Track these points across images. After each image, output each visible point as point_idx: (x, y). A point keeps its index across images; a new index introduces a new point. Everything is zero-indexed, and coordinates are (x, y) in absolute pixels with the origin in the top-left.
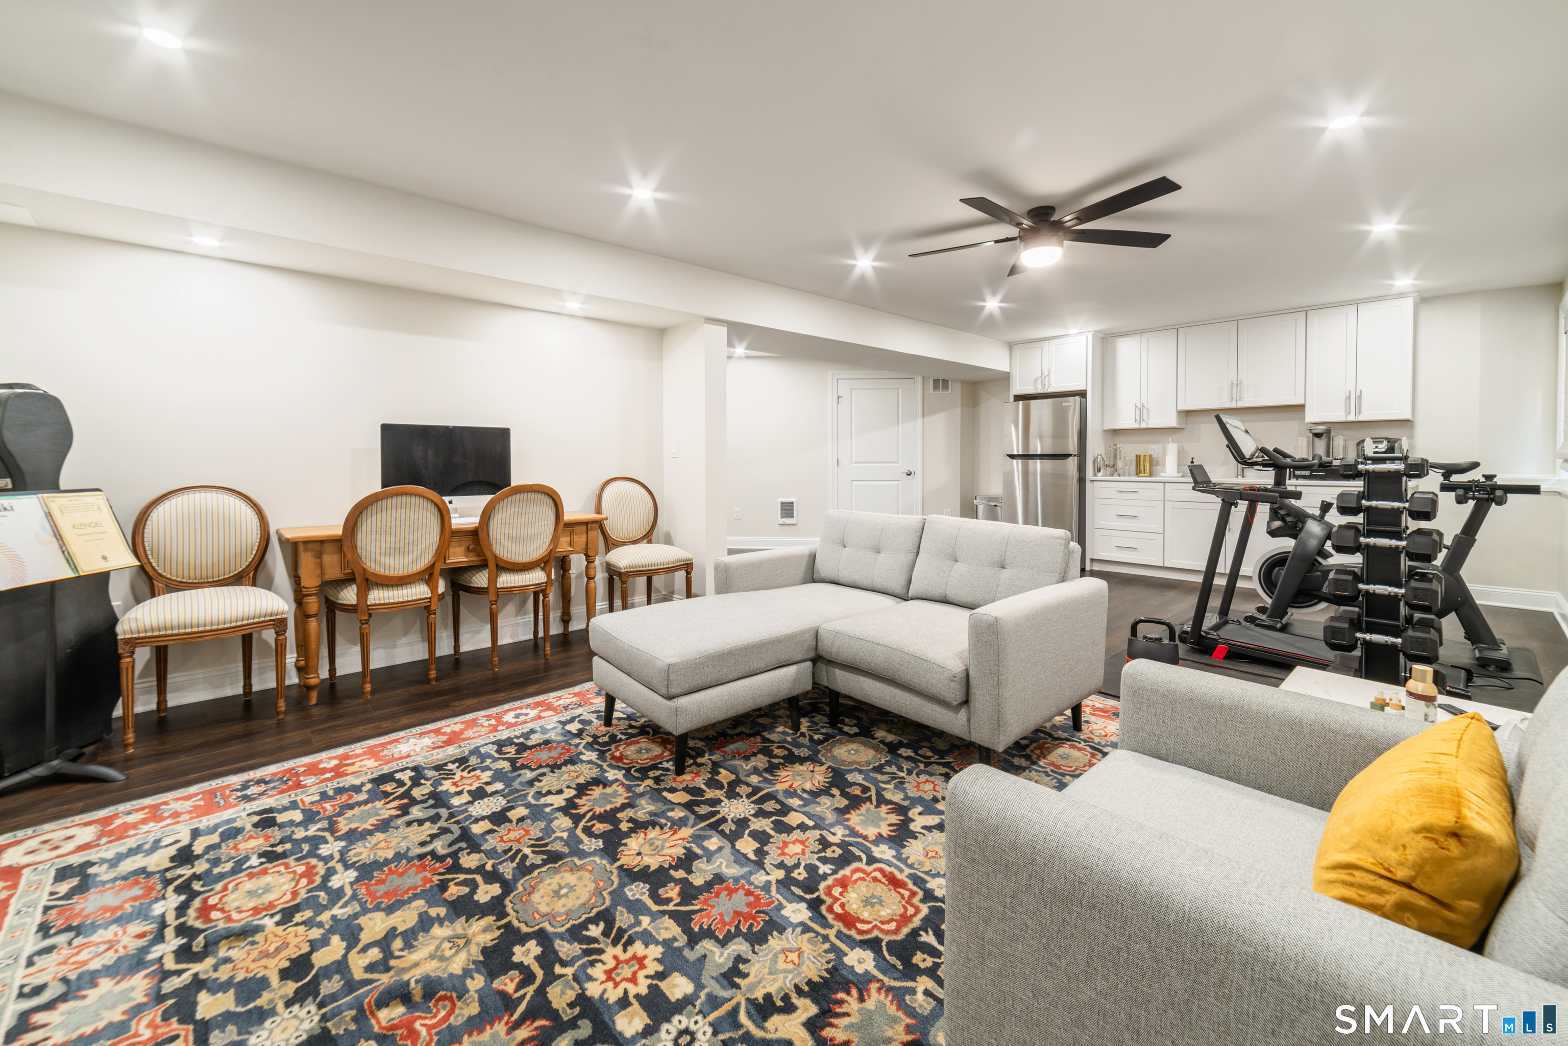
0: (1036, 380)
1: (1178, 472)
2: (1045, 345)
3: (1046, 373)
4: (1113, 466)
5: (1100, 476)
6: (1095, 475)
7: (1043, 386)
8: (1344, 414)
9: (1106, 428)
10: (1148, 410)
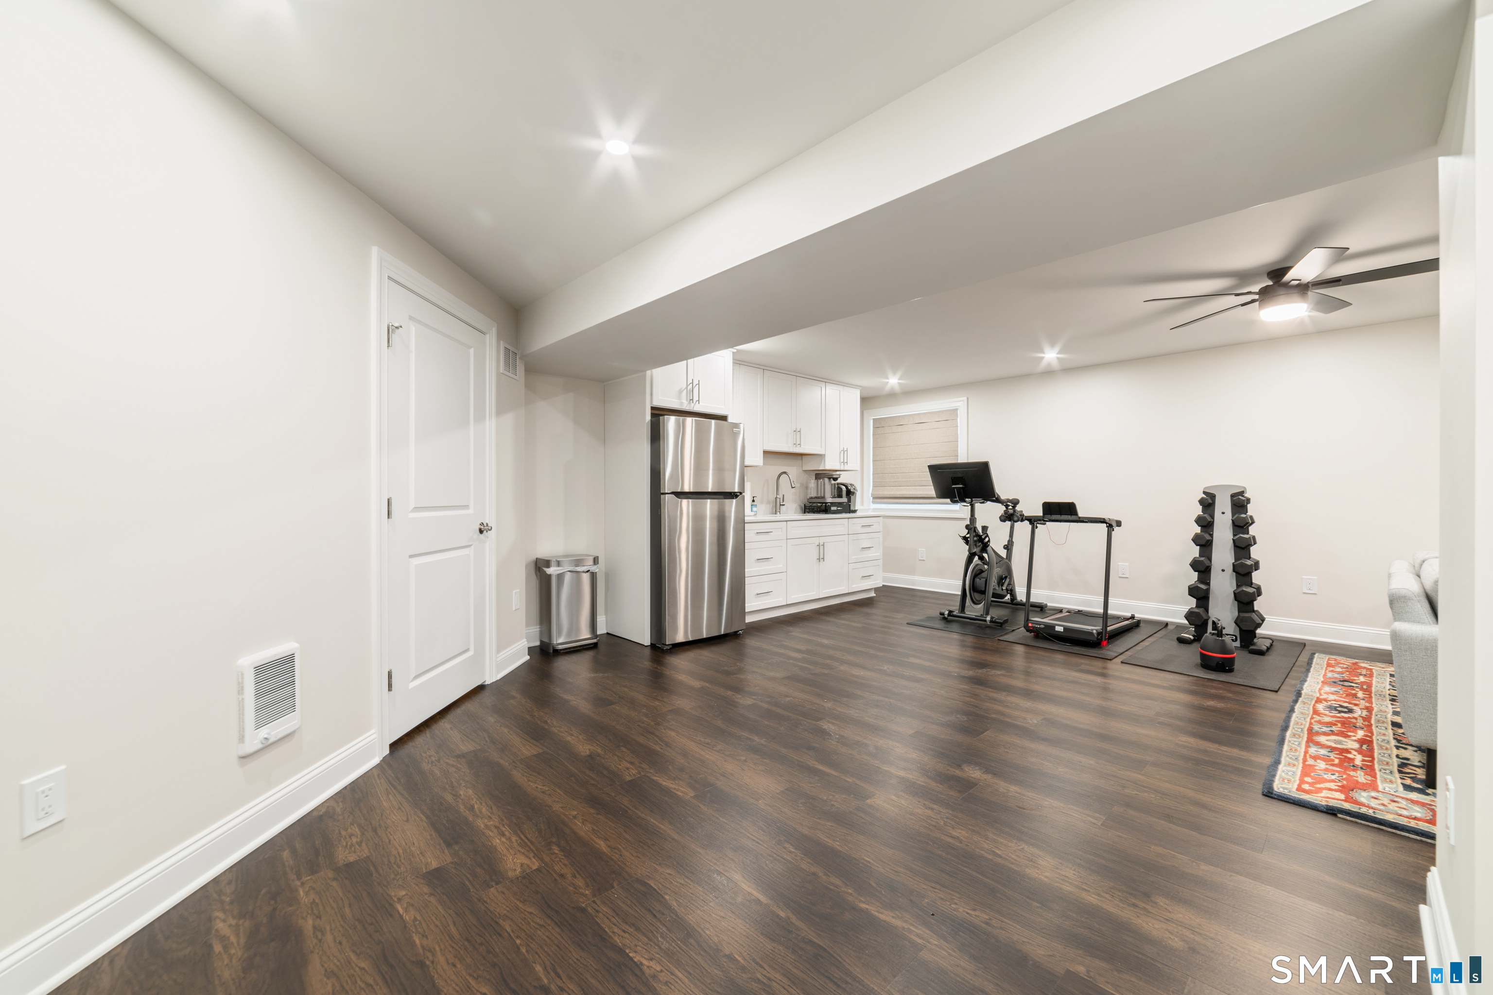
0: (680, 392)
7: (689, 401)
8: (839, 464)
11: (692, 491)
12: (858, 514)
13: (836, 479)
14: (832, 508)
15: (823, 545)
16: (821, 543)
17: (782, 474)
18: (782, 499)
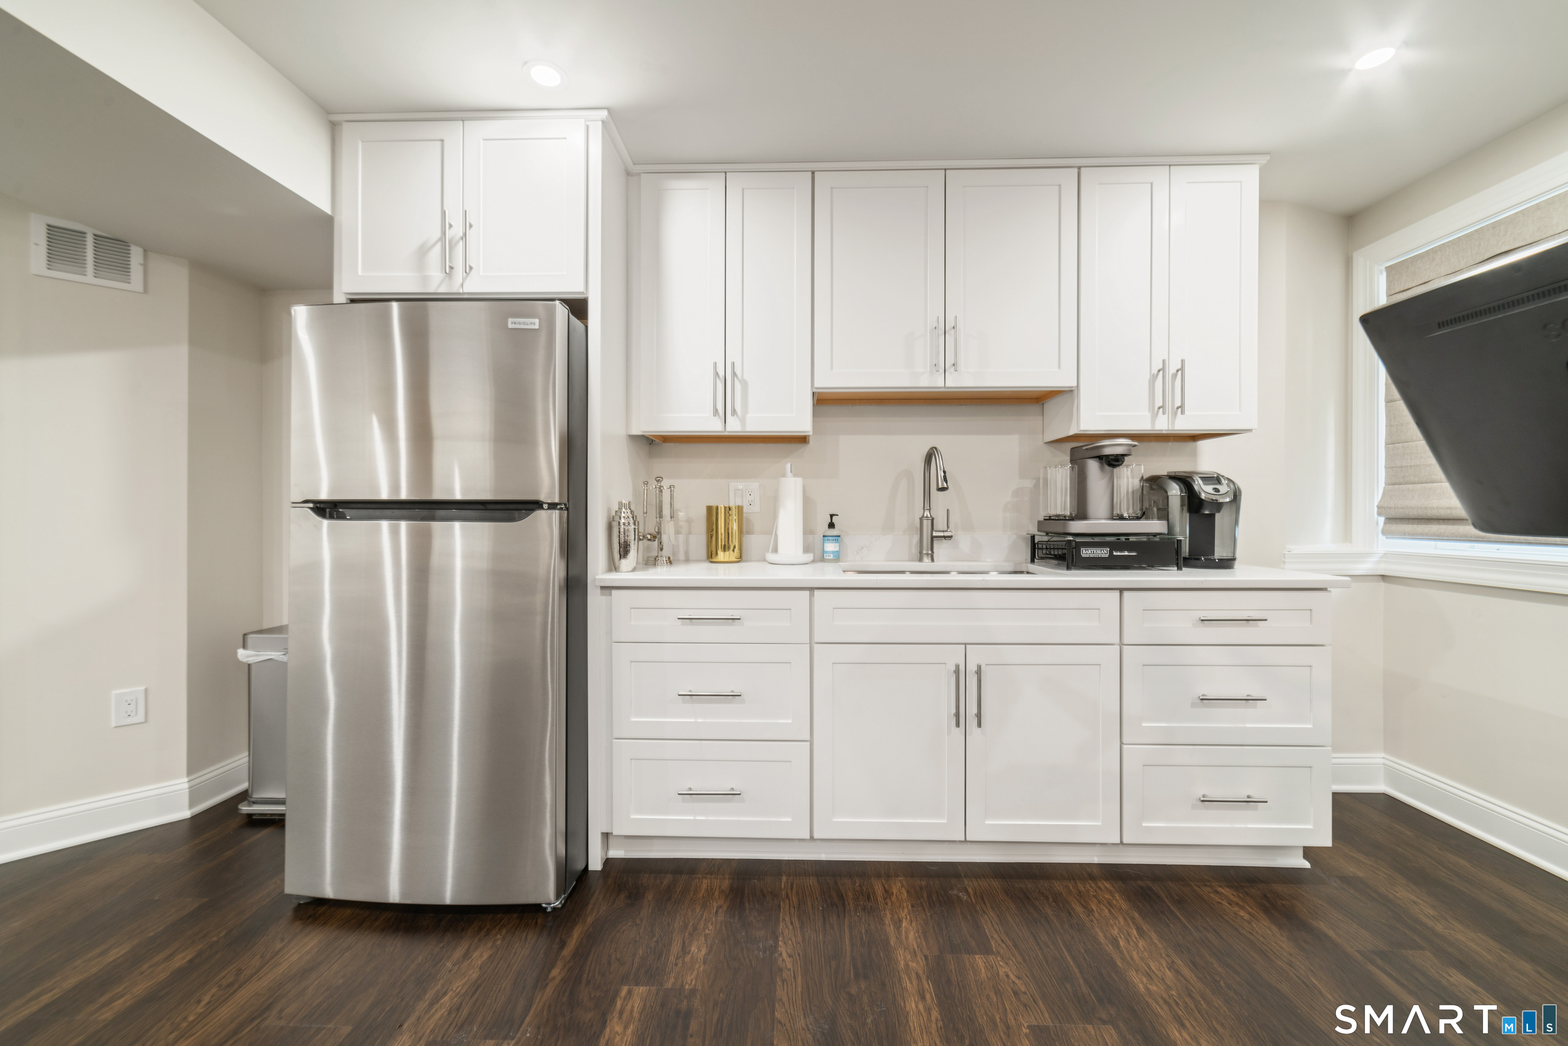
0: (423, 251)
1: (807, 549)
2: (452, 133)
3: (456, 231)
4: (656, 536)
5: (628, 572)
6: (613, 567)
7: (449, 272)
8: (1148, 414)
9: (636, 431)
10: (745, 384)
11: (404, 495)
12: (1240, 574)
13: (1114, 461)
14: (1086, 553)
15: (979, 672)
16: (972, 668)
17: (930, 457)
18: (940, 524)
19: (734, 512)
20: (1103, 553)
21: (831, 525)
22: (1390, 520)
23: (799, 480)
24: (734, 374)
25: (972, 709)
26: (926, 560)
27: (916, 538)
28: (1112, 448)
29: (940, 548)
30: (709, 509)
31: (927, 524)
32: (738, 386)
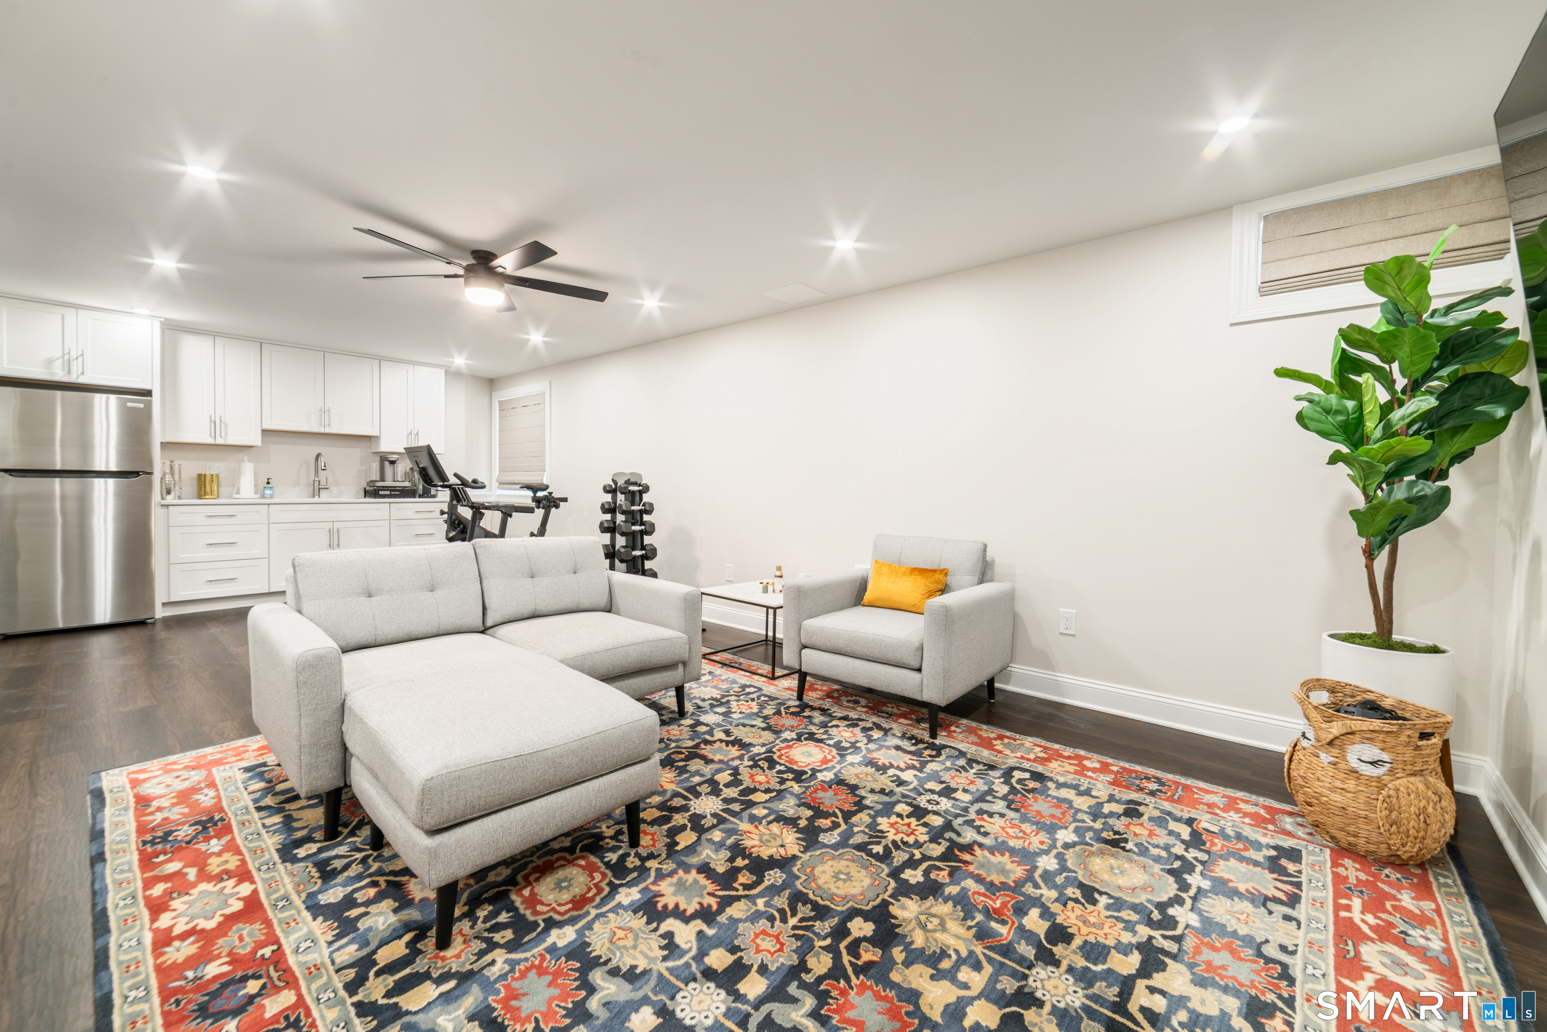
13: (393, 463)
14: (381, 493)
15: (338, 531)
16: (335, 529)
17: (318, 456)
18: (323, 483)
19: (215, 479)
20: (388, 493)
21: (268, 483)
22: (500, 484)
23: (252, 464)
24: (221, 421)
25: (336, 543)
26: (317, 497)
27: (311, 489)
28: (394, 457)
29: (323, 493)
30: (200, 476)
31: (317, 483)
32: (223, 425)
